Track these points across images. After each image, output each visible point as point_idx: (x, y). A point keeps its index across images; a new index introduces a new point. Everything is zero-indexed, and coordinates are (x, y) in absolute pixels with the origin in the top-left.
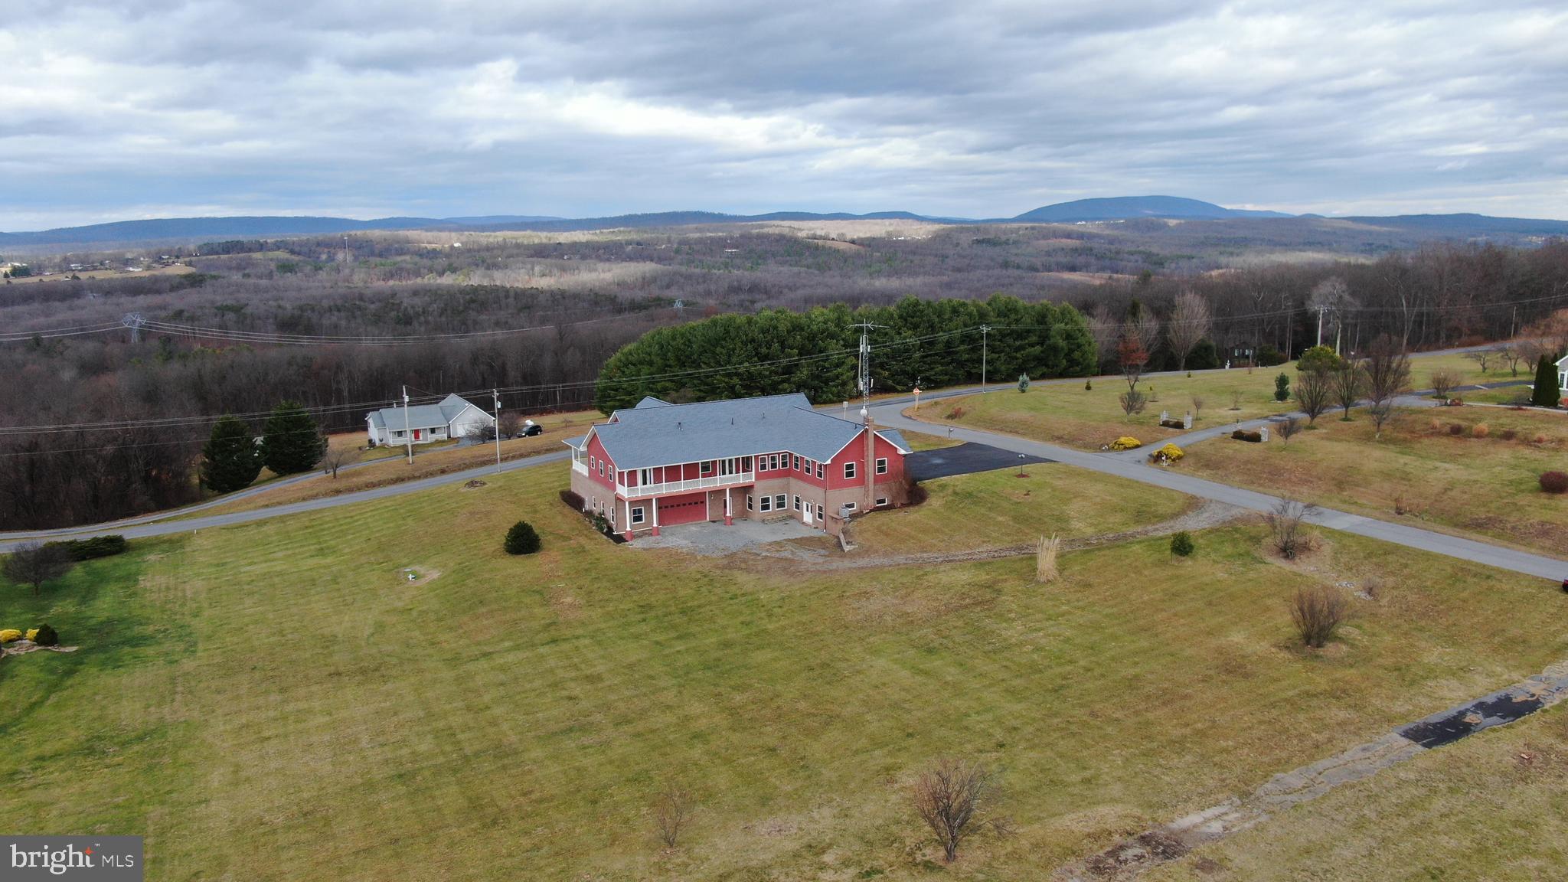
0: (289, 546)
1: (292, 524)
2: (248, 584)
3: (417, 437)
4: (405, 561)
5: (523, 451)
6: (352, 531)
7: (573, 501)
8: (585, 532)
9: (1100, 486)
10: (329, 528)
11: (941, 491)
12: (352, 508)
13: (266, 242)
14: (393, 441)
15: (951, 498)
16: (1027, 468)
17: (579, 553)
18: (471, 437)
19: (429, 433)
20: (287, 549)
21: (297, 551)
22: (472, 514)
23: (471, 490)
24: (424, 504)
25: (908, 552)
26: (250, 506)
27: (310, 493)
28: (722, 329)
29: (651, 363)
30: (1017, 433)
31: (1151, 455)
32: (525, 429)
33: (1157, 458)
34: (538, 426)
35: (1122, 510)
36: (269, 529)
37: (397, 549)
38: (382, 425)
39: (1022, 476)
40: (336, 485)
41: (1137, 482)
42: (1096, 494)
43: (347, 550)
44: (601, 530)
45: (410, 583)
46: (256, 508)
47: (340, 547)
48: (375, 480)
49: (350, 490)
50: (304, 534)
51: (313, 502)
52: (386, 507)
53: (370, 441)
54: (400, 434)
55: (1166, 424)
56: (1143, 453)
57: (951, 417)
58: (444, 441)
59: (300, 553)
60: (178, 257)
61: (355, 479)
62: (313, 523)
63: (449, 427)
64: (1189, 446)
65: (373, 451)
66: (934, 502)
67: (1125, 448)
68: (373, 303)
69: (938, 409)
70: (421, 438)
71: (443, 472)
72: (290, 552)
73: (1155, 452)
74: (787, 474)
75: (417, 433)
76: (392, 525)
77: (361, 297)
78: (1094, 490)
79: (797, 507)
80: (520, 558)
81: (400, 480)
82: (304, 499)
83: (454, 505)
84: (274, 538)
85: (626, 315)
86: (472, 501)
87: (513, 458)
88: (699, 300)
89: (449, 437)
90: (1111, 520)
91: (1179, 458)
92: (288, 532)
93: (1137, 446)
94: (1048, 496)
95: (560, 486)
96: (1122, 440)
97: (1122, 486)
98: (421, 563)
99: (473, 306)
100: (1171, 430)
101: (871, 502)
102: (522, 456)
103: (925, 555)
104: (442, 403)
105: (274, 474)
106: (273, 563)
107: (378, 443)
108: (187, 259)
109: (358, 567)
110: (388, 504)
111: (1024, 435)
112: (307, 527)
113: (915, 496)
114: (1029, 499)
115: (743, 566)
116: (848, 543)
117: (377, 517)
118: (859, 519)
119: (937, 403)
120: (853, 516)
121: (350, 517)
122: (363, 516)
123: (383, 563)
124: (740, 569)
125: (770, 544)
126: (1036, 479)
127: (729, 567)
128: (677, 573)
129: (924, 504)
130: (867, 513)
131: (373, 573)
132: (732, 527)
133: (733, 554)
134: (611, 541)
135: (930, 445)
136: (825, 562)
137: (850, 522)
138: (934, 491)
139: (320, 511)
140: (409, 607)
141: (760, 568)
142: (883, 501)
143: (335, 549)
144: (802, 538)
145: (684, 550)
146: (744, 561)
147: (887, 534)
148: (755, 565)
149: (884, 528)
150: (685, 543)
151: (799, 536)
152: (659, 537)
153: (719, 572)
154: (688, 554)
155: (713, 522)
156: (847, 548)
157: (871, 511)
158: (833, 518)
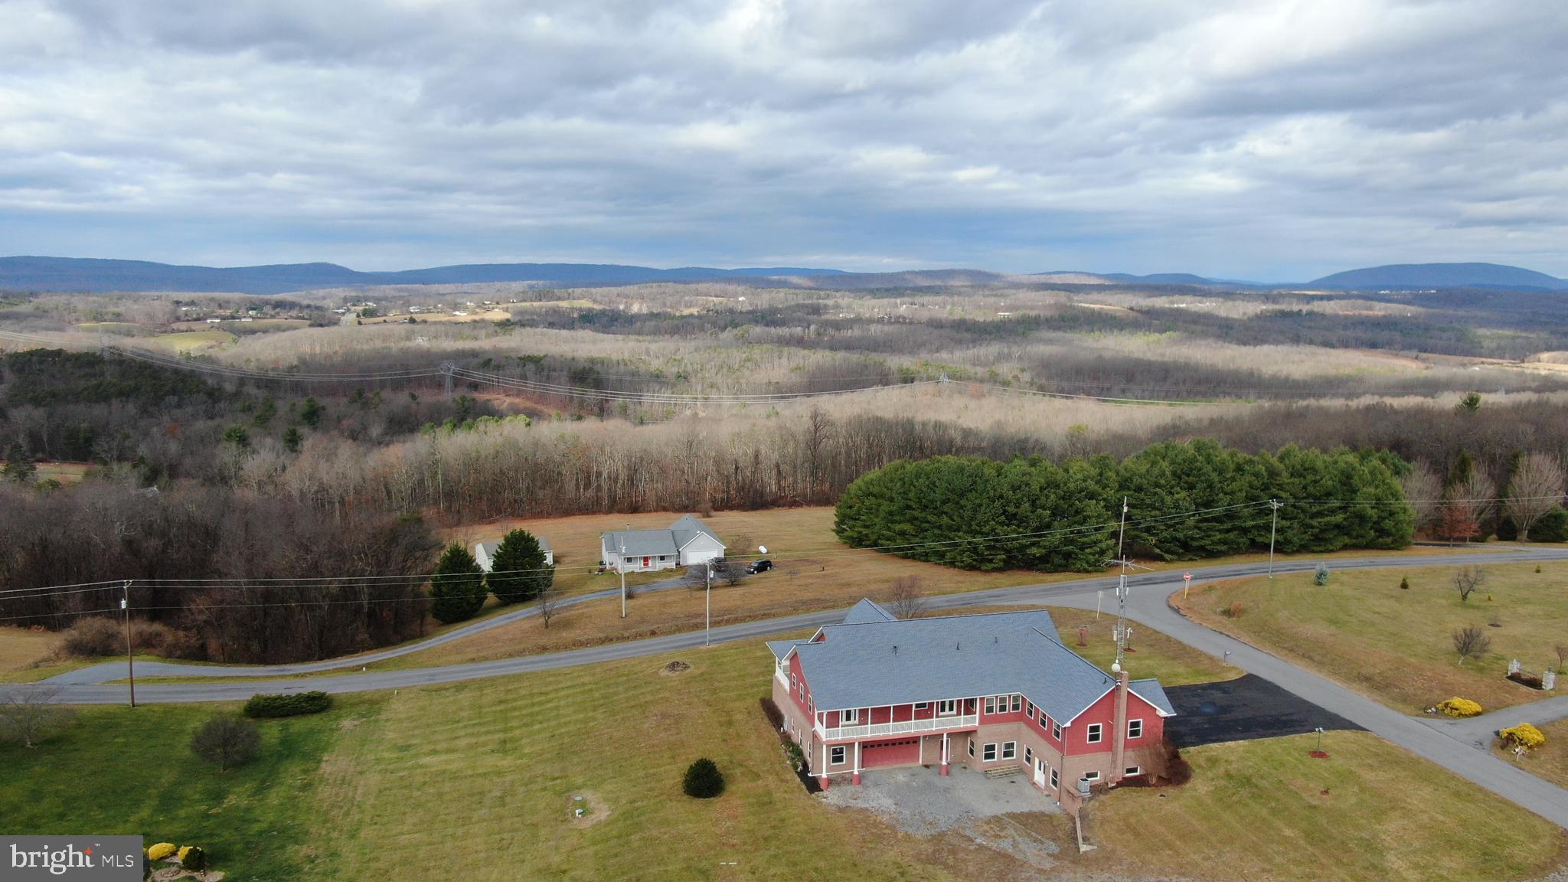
0: (476, 730)
3: (646, 563)
4: (580, 780)
5: (739, 612)
6: (540, 718)
7: (772, 714)
8: (777, 768)
9: (1426, 791)
10: (521, 708)
11: (1210, 769)
12: (551, 679)
15: (1223, 782)
16: (1327, 738)
17: (764, 804)
19: (658, 559)
20: (472, 734)
21: (481, 739)
22: (664, 716)
23: (671, 674)
24: (621, 689)
27: (518, 646)
30: (1311, 658)
31: (1497, 733)
33: (1507, 741)
35: (1460, 845)
36: (465, 697)
37: (576, 760)
38: (613, 549)
39: (1319, 754)
40: (544, 641)
41: (1481, 790)
42: (1421, 806)
43: (527, 750)
44: (796, 767)
45: (575, 822)
47: (524, 741)
48: (583, 638)
49: (557, 648)
50: (495, 712)
52: (584, 684)
53: (601, 563)
54: (630, 559)
55: (1514, 678)
56: (1485, 728)
57: (1228, 614)
58: (671, 571)
59: (483, 744)
62: (508, 697)
63: (679, 550)
64: (1552, 723)
66: (1199, 786)
67: (1460, 715)
69: (1213, 597)
70: (650, 564)
71: (653, 633)
72: (473, 740)
73: (1504, 732)
74: (1018, 720)
75: (646, 559)
76: (581, 716)
78: (1420, 797)
79: (1028, 760)
80: (699, 803)
81: (608, 640)
82: (510, 655)
83: (649, 698)
86: (668, 694)
87: (728, 622)
89: (678, 565)
90: (1446, 862)
91: (1539, 744)
93: (1477, 714)
94: (1353, 800)
96: (1456, 701)
97: (1457, 794)
98: (594, 788)
100: (1524, 689)
101: (1120, 774)
104: (676, 527)
108: (505, 306)
109: (531, 781)
110: (586, 679)
111: (1319, 664)
112: (500, 702)
113: (1176, 773)
114: (1328, 801)
115: (951, 861)
116: (1085, 839)
117: (570, 700)
118: (1102, 797)
119: (1211, 588)
120: (1097, 790)
121: (547, 693)
122: (559, 695)
123: (557, 778)
124: (946, 866)
125: (988, 822)
126: (1338, 762)
127: (933, 860)
128: (871, 862)
129: (1188, 785)
130: (1113, 788)
131: (543, 793)
132: (946, 781)
133: (942, 835)
134: (804, 787)
135: (1198, 673)
136: (1053, 869)
137: (1091, 799)
138: (1200, 766)
139: (518, 678)
140: (564, 867)
141: (971, 869)
142: (1135, 770)
143: (518, 744)
144: (1030, 815)
145: (885, 818)
146: (953, 852)
147: (1137, 835)
148: (964, 861)
149: (1133, 820)
150: (887, 803)
151: (1026, 810)
152: (859, 788)
153: (919, 867)
154: (887, 828)
155: (927, 766)
156: (1084, 848)
157: (1119, 784)
158: (1069, 792)
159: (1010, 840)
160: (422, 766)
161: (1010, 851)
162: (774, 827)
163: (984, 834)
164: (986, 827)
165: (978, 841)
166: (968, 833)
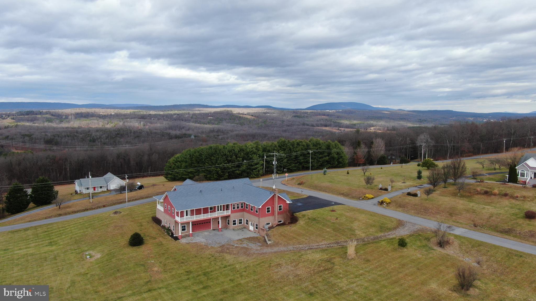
0: (37, 241)
1: (40, 230)
2: (17, 260)
3: (94, 190)
4: (86, 248)
5: (136, 198)
6: (64, 234)
7: (157, 221)
8: (162, 235)
10: (55, 232)
11: (303, 218)
12: (65, 223)
13: (42, 111)
14: (85, 191)
15: (307, 220)
17: (160, 245)
18: (115, 190)
19: (99, 188)
20: (36, 242)
21: (40, 243)
22: (115, 226)
23: (115, 215)
24: (96, 222)
25: (293, 245)
26: (23, 221)
27: (49, 215)
28: (214, 150)
29: (186, 162)
30: (326, 191)
31: (379, 202)
32: (137, 187)
33: (382, 203)
34: (142, 186)
36: (29, 232)
37: (83, 243)
38: (81, 185)
39: (333, 211)
40: (60, 212)
43: (61, 243)
44: (169, 234)
45: (88, 260)
46: (25, 222)
47: (59, 241)
48: (76, 210)
49: (66, 214)
50: (44, 235)
51: (49, 219)
52: (80, 222)
53: (76, 191)
54: (88, 189)
55: (381, 189)
57: (300, 184)
58: (105, 191)
59: (42, 244)
60: (9, 116)
61: (68, 210)
62: (49, 230)
63: (107, 186)
64: (392, 198)
65: (76, 196)
66: (301, 222)
67: (368, 199)
68: (81, 134)
69: (294, 181)
70: (96, 190)
71: (104, 206)
72: (37, 244)
74: (243, 210)
75: (94, 188)
76: (82, 231)
77: (77, 132)
78: (362, 217)
79: (247, 224)
80: (135, 248)
81: (87, 210)
82: (46, 218)
83: (108, 222)
84: (31, 237)
85: (174, 140)
86: (116, 221)
87: (133, 200)
88: (199, 135)
89: (107, 189)
91: (389, 202)
92: (37, 234)
93: (373, 198)
94: (344, 220)
95: (152, 214)
96: (367, 196)
98: (93, 250)
99: (118, 136)
100: (384, 191)
101: (277, 223)
102: (136, 200)
103: (301, 246)
104: (105, 176)
105: (35, 206)
106: (29, 249)
107: (79, 192)
108: (12, 117)
109: (65, 252)
110: (80, 221)
111: (328, 192)
112: (46, 232)
113: (293, 220)
114: (338, 221)
115: (228, 251)
116: (269, 240)
117: (76, 227)
118: (272, 229)
119: (293, 179)
120: (270, 228)
121: (65, 227)
122: (70, 227)
123: (77, 249)
124: (227, 253)
125: (238, 241)
126: (339, 212)
127: (222, 252)
128: (201, 255)
129: (297, 223)
130: (275, 227)
131: (72, 254)
132: (221, 233)
133: (223, 246)
134: (173, 239)
135: (295, 197)
136: (261, 249)
137: (269, 230)
138: (300, 217)
139: (52, 224)
140: (87, 272)
141: (235, 252)
142: (281, 221)
143: (57, 242)
144: (250, 238)
145: (203, 244)
146: (228, 249)
147: (284, 237)
148: (232, 251)
149: (283, 234)
150: (203, 240)
151: (249, 237)
152: (192, 237)
153: (218, 254)
154: (205, 246)
155: (214, 230)
156: (269, 243)
157: (277, 226)
158: (262, 229)
159: (245, 244)
160: (16, 254)
161: (246, 246)
162: (165, 251)
163: (237, 244)
164: (237, 242)
165: (236, 245)
166: (231, 244)
